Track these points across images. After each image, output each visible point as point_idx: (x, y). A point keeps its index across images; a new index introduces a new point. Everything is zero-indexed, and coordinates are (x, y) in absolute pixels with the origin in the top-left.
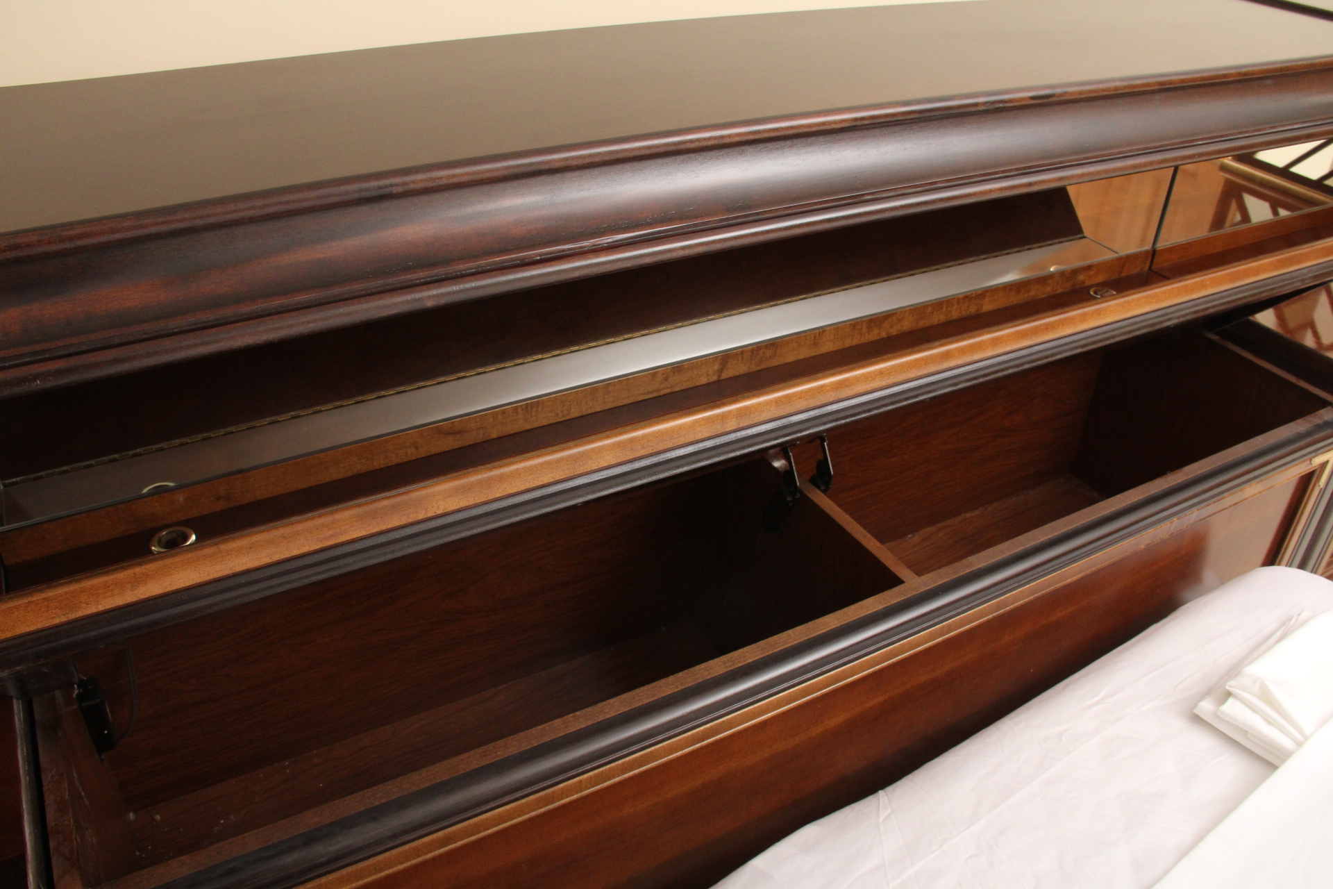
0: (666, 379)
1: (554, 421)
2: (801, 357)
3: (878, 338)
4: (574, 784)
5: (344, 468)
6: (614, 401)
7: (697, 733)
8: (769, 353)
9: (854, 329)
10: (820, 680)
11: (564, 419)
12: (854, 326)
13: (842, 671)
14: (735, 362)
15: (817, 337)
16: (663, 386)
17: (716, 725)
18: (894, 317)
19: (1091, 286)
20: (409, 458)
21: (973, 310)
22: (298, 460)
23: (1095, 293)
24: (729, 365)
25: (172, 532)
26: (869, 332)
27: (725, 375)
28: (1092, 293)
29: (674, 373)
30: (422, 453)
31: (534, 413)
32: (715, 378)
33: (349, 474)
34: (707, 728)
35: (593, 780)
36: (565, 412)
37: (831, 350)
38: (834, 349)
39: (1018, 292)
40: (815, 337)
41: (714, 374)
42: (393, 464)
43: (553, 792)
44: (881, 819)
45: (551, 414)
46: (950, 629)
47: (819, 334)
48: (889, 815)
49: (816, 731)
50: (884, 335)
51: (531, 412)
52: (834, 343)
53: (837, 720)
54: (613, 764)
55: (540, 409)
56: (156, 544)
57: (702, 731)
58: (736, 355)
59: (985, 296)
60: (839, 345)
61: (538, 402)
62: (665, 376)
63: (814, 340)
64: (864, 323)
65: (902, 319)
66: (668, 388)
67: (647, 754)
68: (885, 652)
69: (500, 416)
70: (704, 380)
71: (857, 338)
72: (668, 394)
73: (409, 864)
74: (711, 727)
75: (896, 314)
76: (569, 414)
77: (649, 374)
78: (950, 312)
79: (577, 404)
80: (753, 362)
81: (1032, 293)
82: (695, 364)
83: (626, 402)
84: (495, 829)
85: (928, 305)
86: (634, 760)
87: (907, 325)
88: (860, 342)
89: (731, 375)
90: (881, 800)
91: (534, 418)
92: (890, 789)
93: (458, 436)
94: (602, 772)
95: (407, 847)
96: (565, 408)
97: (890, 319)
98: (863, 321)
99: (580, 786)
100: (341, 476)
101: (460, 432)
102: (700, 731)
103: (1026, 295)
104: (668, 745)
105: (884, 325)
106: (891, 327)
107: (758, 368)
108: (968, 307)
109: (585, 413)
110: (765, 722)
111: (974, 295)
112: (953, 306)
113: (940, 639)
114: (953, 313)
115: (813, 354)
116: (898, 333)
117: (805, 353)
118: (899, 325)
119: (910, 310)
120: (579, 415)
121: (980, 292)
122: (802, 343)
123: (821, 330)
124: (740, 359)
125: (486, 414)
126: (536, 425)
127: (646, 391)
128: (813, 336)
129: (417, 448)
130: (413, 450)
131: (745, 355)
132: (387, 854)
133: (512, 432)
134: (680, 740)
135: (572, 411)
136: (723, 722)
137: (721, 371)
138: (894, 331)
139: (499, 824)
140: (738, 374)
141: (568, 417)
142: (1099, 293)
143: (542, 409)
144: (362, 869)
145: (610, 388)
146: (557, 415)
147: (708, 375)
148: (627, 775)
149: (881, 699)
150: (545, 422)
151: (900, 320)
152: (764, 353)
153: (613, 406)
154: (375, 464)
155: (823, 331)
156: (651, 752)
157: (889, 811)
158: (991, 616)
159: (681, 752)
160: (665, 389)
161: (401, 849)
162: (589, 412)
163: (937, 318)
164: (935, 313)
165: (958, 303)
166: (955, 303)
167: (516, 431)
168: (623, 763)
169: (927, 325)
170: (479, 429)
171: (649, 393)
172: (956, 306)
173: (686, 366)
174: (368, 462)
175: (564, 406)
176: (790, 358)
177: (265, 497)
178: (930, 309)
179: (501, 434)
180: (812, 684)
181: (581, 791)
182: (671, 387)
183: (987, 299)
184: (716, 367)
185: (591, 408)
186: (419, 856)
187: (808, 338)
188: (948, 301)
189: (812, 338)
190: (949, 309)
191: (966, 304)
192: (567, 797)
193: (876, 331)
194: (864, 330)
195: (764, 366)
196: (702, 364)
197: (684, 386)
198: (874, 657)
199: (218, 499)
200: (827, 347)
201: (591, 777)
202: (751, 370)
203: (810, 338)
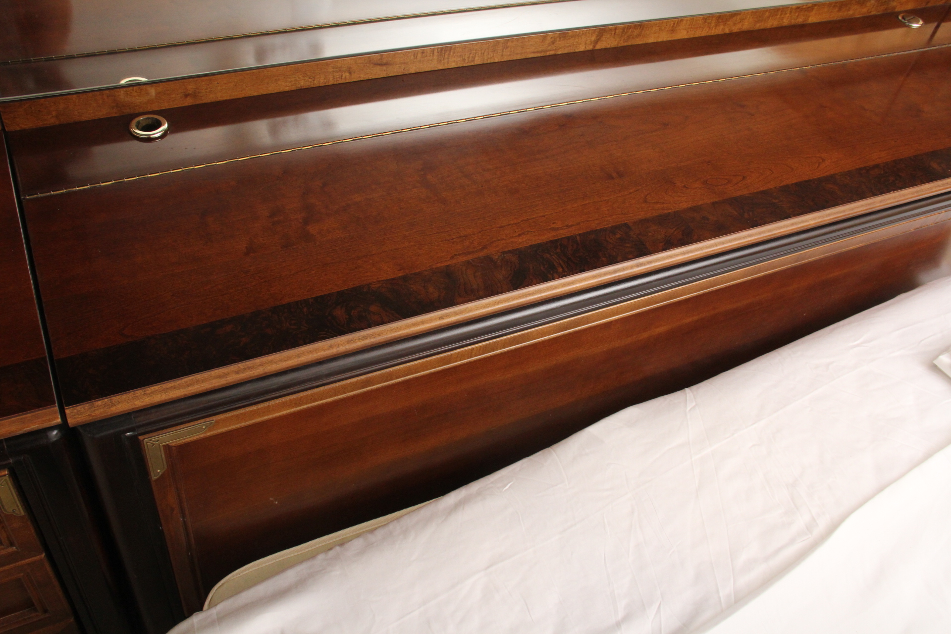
0: (553, 43)
1: (461, 65)
2: (660, 40)
3: (722, 33)
4: (468, 350)
5: (290, 82)
6: (510, 55)
7: (563, 323)
8: (636, 32)
9: (705, 22)
10: (659, 295)
11: (469, 64)
12: (706, 19)
13: (676, 291)
14: (608, 36)
15: (676, 24)
16: (550, 48)
17: (578, 319)
18: (739, 17)
19: (900, 13)
20: (343, 81)
21: (800, 20)
22: (254, 71)
23: (903, 18)
24: (603, 38)
25: (148, 118)
26: (716, 26)
27: (598, 47)
28: (900, 18)
29: (560, 38)
30: (355, 78)
31: (446, 56)
32: (590, 47)
33: (294, 88)
34: (572, 320)
35: (482, 349)
36: (470, 59)
37: (684, 37)
38: (686, 37)
39: (840, 9)
40: (674, 24)
41: (590, 44)
42: (330, 84)
43: (451, 355)
44: (688, 409)
45: (459, 59)
46: (759, 271)
47: (678, 22)
48: (694, 407)
49: (645, 335)
50: (727, 31)
51: (444, 55)
52: (688, 32)
53: (661, 329)
54: (499, 339)
55: (452, 53)
56: (135, 127)
57: (567, 322)
58: (611, 30)
59: (813, 9)
60: (692, 34)
61: (451, 47)
62: (552, 40)
63: (673, 26)
64: (714, 19)
65: (744, 19)
66: (553, 50)
67: (523, 335)
68: (710, 281)
69: (419, 55)
70: (582, 48)
71: (706, 30)
72: (552, 55)
73: (335, 398)
74: (575, 320)
75: (740, 14)
76: (473, 61)
77: (541, 36)
78: (782, 19)
79: (481, 54)
80: (622, 39)
81: (851, 12)
82: (578, 33)
83: (519, 57)
84: (403, 379)
85: (767, 11)
86: (514, 338)
87: (746, 25)
88: (708, 34)
89: (603, 47)
90: (688, 395)
91: (446, 61)
92: (694, 388)
93: (385, 68)
94: (489, 344)
95: (337, 384)
96: (471, 55)
97: (735, 18)
98: (713, 17)
99: (470, 354)
100: (287, 89)
101: (386, 64)
102: (565, 322)
103: (845, 13)
104: (541, 329)
105: (729, 23)
106: (735, 24)
107: (625, 44)
108: (798, 16)
109: (485, 62)
110: (611, 322)
111: (804, 7)
112: (786, 14)
113: (750, 278)
114: (785, 21)
115: (670, 39)
116: (738, 31)
117: (664, 37)
118: (741, 24)
119: (752, 12)
120: (481, 63)
121: (810, 5)
122: (663, 28)
123: (680, 19)
124: (613, 34)
125: (409, 52)
126: (446, 66)
127: (536, 51)
128: (672, 23)
129: (350, 73)
130: (347, 74)
131: (617, 31)
132: (322, 389)
133: (427, 70)
134: (550, 327)
135: (476, 59)
136: (584, 317)
137: (596, 42)
138: (735, 29)
139: (407, 375)
140: (609, 47)
141: (472, 64)
142: (907, 19)
143: (454, 53)
144: (302, 397)
145: (509, 44)
146: (464, 60)
147: (586, 44)
148: (506, 349)
149: (695, 318)
150: (453, 65)
151: (742, 20)
152: (632, 32)
153: (508, 59)
154: (315, 82)
155: (681, 20)
156: (528, 333)
157: (694, 404)
158: (790, 266)
159: (548, 337)
160: (551, 51)
161: (332, 386)
162: (489, 62)
163: (772, 23)
164: (770, 18)
165: (791, 12)
166: (788, 12)
167: (430, 70)
168: (506, 339)
169: (762, 27)
170: (401, 63)
171: (538, 52)
172: (788, 15)
173: (570, 34)
174: (310, 80)
175: (470, 54)
176: (651, 40)
177: (225, 98)
178: (767, 14)
179: (418, 71)
180: (653, 297)
181: (471, 357)
182: (556, 50)
183: (814, 12)
184: (593, 38)
185: (491, 58)
186: (345, 393)
187: (668, 25)
188: (783, 9)
189: (672, 25)
190: (783, 16)
191: (797, 14)
192: (460, 361)
193: (722, 27)
194: (713, 25)
195: (629, 43)
196: (583, 34)
197: (566, 51)
198: (701, 283)
199: (186, 96)
200: (682, 34)
201: (481, 347)
202: (620, 45)
203: (670, 25)
